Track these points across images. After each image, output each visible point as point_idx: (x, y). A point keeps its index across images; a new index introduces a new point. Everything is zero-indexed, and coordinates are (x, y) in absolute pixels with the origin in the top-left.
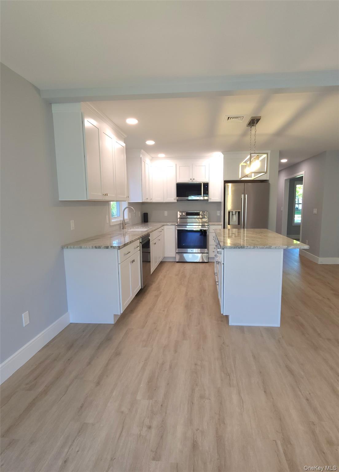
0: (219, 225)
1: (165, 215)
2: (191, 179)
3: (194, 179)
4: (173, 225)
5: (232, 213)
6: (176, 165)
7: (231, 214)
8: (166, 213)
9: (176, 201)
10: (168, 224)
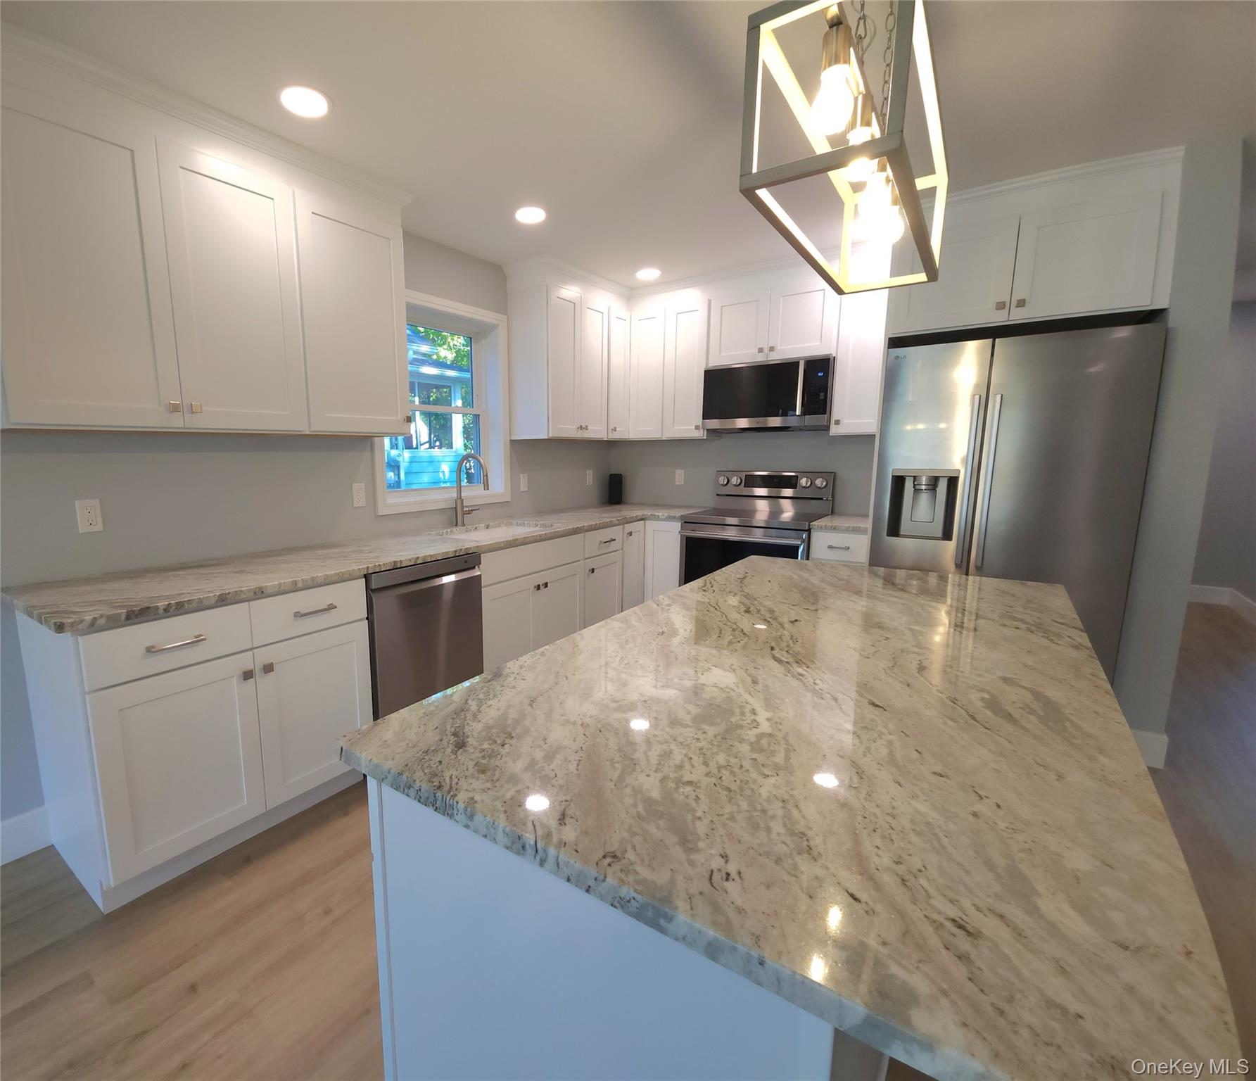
0: (856, 530)
1: (677, 483)
2: (761, 350)
3: (772, 349)
4: (674, 517)
5: (914, 485)
6: (710, 301)
7: (909, 485)
8: (680, 476)
9: (701, 434)
10: (660, 513)
